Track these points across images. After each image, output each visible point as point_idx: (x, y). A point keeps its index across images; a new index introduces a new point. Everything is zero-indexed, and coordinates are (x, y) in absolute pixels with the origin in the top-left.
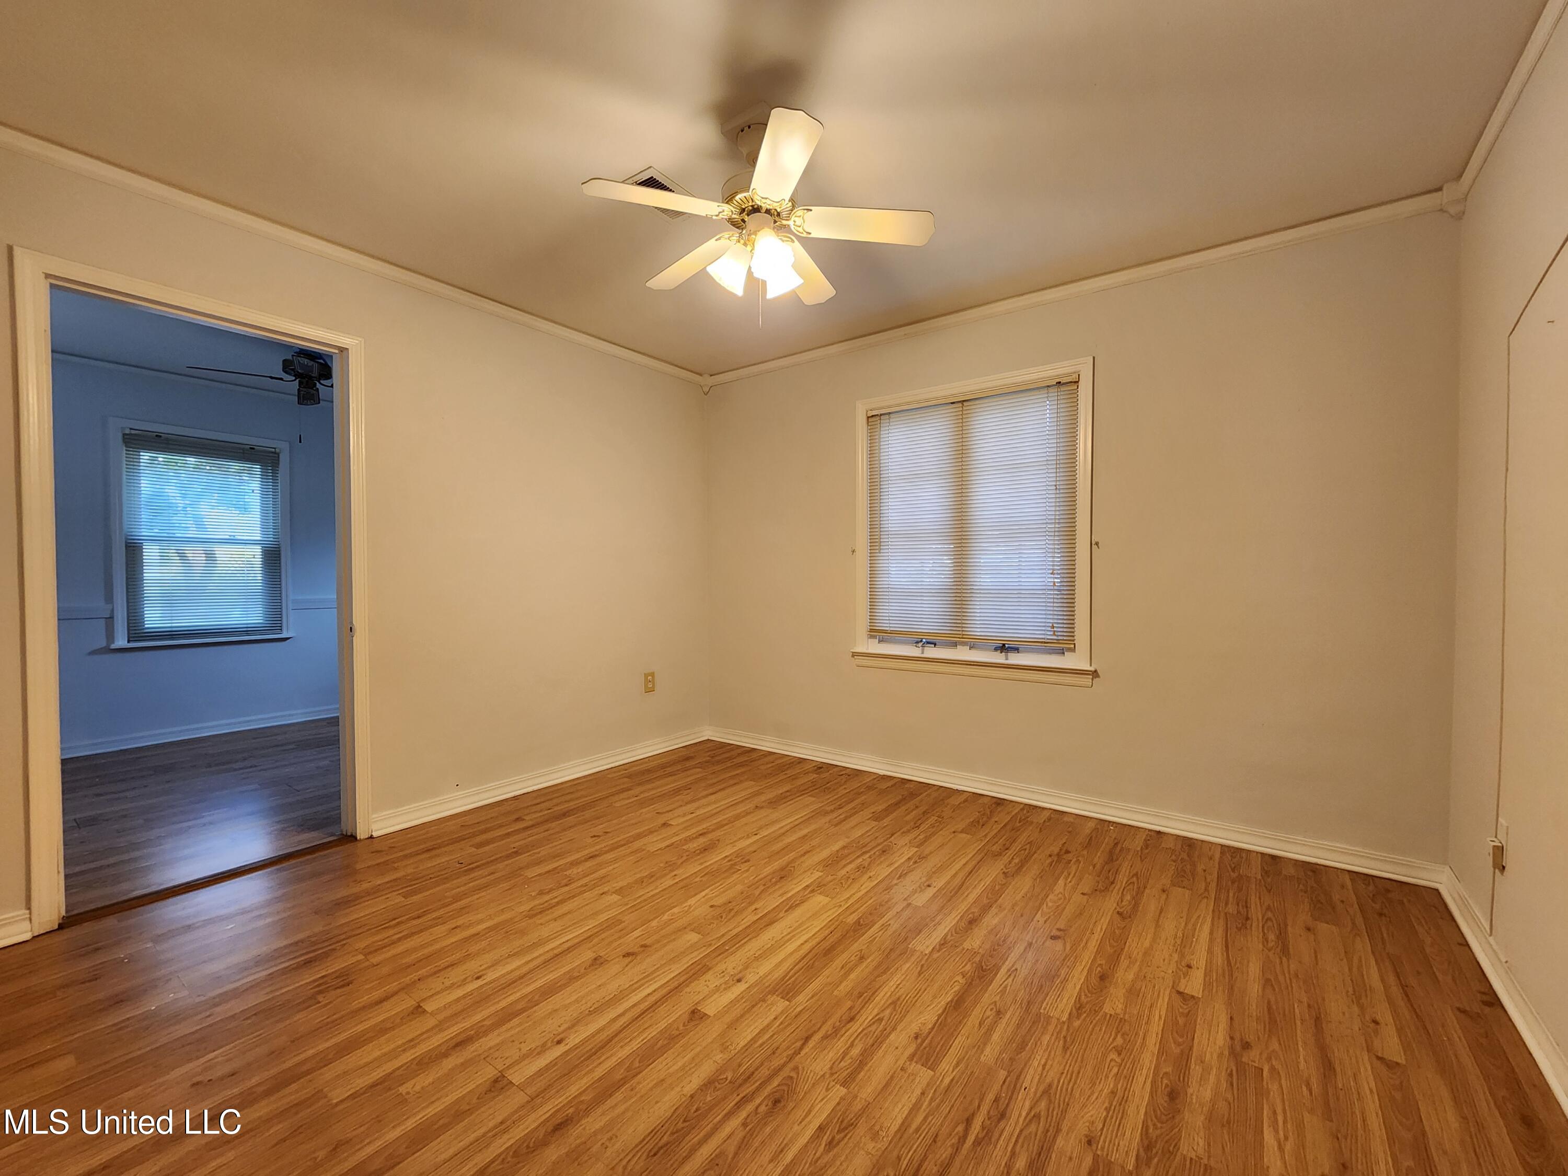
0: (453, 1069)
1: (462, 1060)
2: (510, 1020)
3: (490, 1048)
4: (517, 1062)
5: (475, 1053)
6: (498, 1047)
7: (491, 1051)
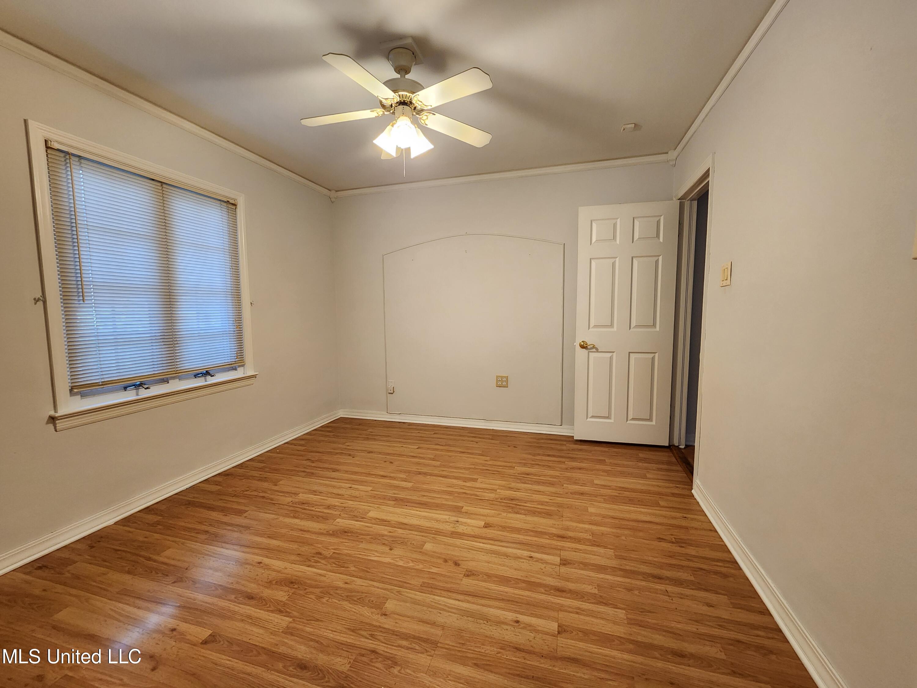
0: (573, 582)
1: (567, 583)
2: (534, 582)
3: (553, 578)
4: (551, 564)
5: (560, 581)
6: (550, 575)
7: (554, 576)
